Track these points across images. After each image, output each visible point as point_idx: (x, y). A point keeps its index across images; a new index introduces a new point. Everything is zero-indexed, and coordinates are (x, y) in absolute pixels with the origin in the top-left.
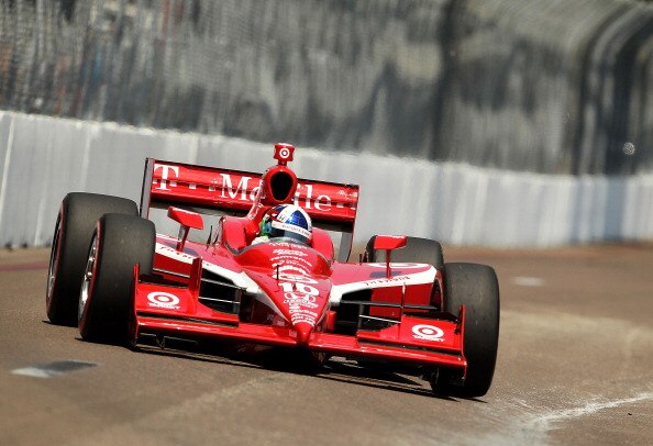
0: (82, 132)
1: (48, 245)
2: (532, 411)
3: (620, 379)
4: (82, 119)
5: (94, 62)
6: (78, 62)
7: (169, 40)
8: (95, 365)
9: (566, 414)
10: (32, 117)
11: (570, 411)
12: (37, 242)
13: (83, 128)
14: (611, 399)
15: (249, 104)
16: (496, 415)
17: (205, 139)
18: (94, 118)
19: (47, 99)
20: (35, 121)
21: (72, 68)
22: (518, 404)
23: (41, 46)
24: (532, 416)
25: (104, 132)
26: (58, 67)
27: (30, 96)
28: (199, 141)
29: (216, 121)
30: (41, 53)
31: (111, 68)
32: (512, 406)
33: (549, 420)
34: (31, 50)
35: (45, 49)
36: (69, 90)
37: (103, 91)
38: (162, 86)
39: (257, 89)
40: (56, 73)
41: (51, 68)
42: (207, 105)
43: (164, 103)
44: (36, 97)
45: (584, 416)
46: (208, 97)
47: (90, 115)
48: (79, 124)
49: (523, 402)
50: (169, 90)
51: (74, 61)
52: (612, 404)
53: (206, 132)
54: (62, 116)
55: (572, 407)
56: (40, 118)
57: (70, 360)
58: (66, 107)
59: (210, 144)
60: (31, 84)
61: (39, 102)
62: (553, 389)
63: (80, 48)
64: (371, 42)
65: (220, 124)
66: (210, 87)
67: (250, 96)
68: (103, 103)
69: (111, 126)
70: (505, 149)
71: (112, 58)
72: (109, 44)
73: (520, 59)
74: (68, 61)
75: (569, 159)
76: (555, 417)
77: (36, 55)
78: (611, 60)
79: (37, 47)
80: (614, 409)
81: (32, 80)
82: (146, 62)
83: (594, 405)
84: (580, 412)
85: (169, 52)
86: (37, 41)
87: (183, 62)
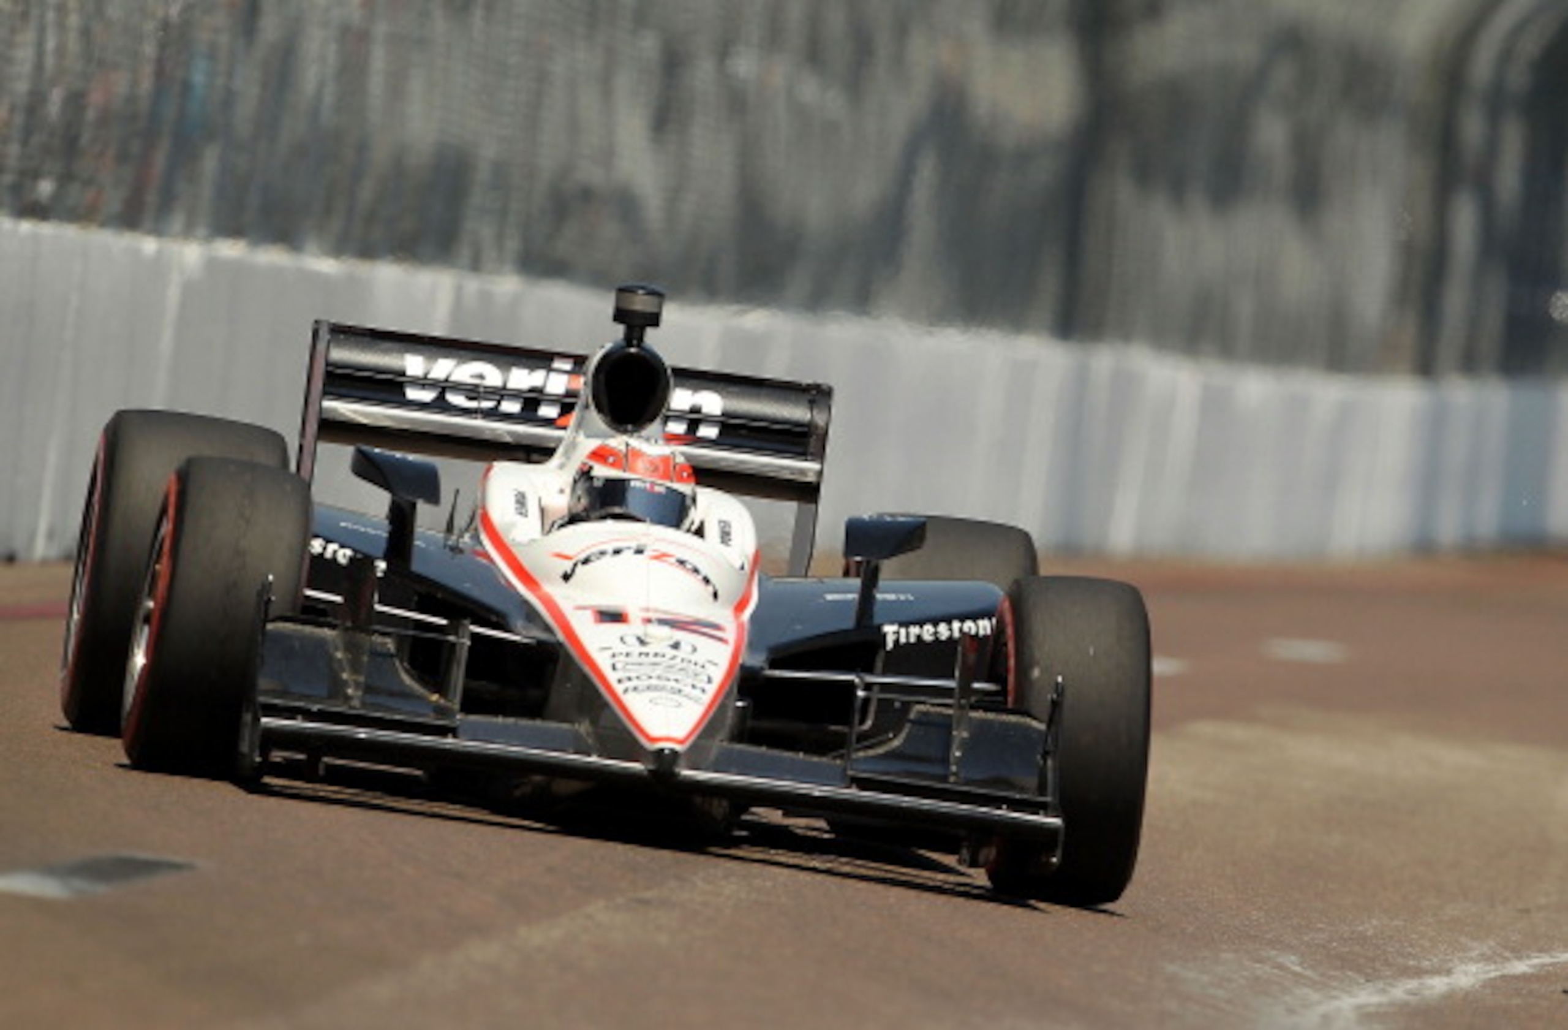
0: (159, 267)
1: (67, 558)
2: (1313, 984)
3: (1542, 901)
4: (158, 231)
5: (187, 87)
6: (146, 85)
7: (381, 29)
8: (190, 867)
9: (1401, 991)
10: (26, 226)
11: (1412, 984)
12: (41, 548)
13: (159, 253)
14: (1518, 952)
15: (587, 194)
16: (1221, 993)
17: (472, 285)
18: (188, 232)
19: (65, 179)
20: (35, 238)
21: (131, 99)
22: (1281, 967)
23: (51, 44)
24: (1315, 996)
25: (212, 265)
26: (96, 98)
27: (23, 173)
28: (459, 290)
29: (500, 237)
30: (50, 61)
31: (229, 99)
32: (1263, 970)
33: (1359, 1008)
34: (24, 55)
35: (60, 51)
36: (122, 157)
37: (210, 161)
38: (362, 148)
39: (608, 155)
40: (91, 115)
41: (76, 101)
42: (478, 197)
43: (366, 192)
44: (36, 175)
45: (1449, 996)
46: (483, 173)
47: (178, 222)
48: (149, 245)
49: (1291, 961)
50: (380, 154)
51: (135, 83)
52: (1520, 967)
53: (476, 266)
54: (103, 224)
55: (1419, 973)
56: (47, 229)
57: (126, 853)
58: (114, 201)
59: (486, 297)
60: (25, 143)
61: (46, 188)
62: (1369, 927)
63: (149, 49)
64: (902, 31)
65: (513, 245)
66: (488, 152)
67: (590, 173)
68: (207, 191)
69: (230, 250)
70: (1245, 307)
71: (230, 75)
72: (224, 39)
73: (1283, 75)
74: (120, 83)
75: (1409, 332)
76: (1375, 999)
77: (39, 66)
78: (1518, 79)
79: (40, 45)
80: (1525, 978)
81: (28, 131)
82: (321, 85)
83: (1473, 968)
84: (1438, 985)
85: (379, 60)
86: (42, 30)
87: (416, 85)
